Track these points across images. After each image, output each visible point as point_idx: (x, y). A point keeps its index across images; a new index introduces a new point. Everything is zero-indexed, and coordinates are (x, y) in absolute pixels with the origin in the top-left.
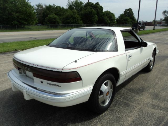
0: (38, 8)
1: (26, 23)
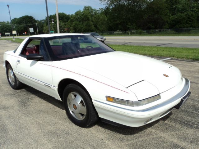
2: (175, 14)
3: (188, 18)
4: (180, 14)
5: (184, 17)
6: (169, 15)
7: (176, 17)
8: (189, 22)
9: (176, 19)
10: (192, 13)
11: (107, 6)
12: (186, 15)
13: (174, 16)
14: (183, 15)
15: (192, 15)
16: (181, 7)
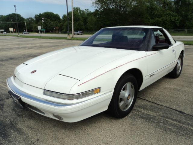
2: (153, 19)
3: (164, 22)
4: (157, 19)
5: (161, 21)
6: (149, 18)
7: (155, 21)
8: (164, 25)
9: (155, 22)
10: (166, 18)
11: (97, 9)
12: (162, 19)
13: (153, 20)
14: (159, 19)
15: (166, 20)
16: (158, 13)
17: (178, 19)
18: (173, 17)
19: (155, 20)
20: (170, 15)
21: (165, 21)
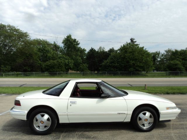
0: (168, 54)
1: (141, 70)
3: (59, 64)
8: (60, 68)
9: (50, 64)
10: (61, 61)
12: (57, 62)
14: (55, 61)
16: (51, 56)
17: (71, 62)
18: (66, 60)
19: (50, 62)
20: (63, 58)
21: (61, 63)
